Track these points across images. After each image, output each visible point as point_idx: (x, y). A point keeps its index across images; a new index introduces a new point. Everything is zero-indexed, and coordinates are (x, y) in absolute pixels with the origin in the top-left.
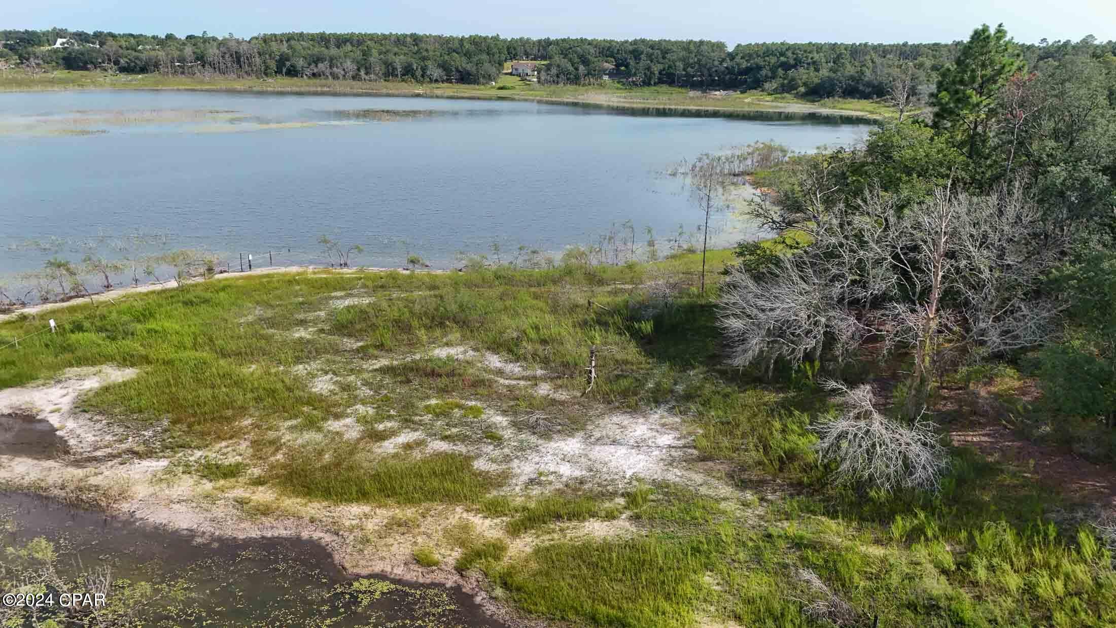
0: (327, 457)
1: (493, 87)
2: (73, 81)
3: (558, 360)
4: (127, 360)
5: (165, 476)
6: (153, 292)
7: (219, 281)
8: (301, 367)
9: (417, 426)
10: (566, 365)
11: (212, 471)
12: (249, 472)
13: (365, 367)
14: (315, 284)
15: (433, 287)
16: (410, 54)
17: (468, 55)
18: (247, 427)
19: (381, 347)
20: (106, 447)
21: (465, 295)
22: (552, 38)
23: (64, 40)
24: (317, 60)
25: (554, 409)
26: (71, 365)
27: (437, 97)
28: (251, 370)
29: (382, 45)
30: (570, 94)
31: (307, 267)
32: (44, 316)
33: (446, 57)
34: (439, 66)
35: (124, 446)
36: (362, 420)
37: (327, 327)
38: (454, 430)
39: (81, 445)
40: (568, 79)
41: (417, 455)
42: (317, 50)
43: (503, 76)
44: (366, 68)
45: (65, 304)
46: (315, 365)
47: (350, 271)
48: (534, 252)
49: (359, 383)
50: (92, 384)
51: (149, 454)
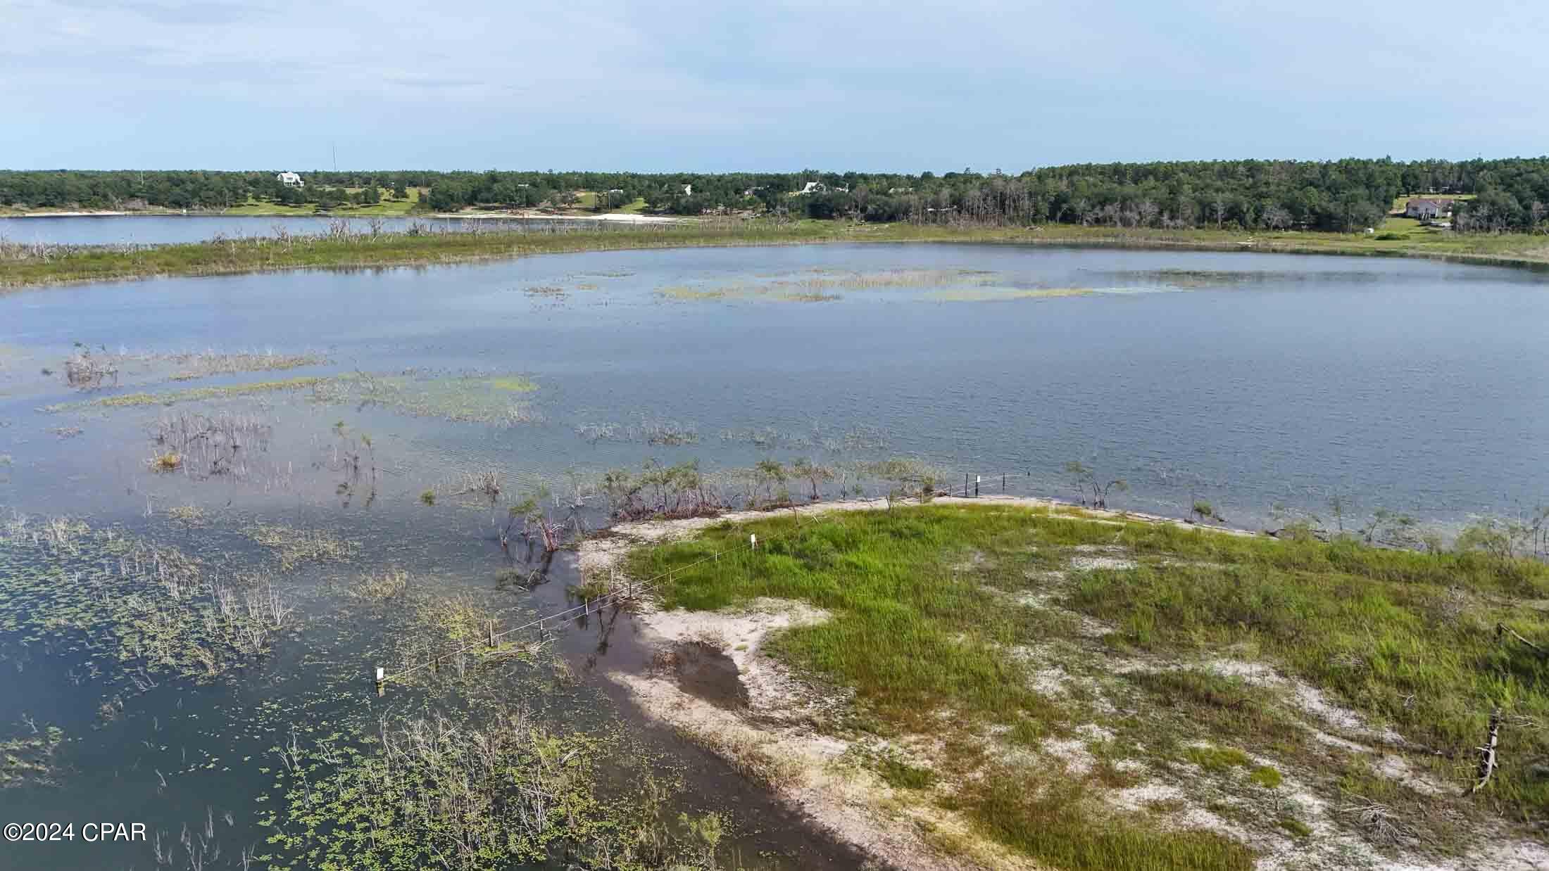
0: (1041, 792)
1: (1371, 237)
2: (815, 233)
3: (1429, 722)
4: (821, 599)
5: (841, 765)
6: (860, 512)
7: (937, 507)
8: (1022, 649)
9: (1174, 779)
10: (1440, 733)
11: (896, 773)
12: (939, 786)
13: (1108, 666)
14: (1057, 529)
15: (1227, 558)
16: (1242, 189)
17: (1334, 189)
18: (944, 721)
19: (1134, 640)
20: (785, 708)
21: (1276, 581)
22: (1487, 158)
23: (814, 184)
24: (1104, 201)
25: (1409, 807)
26: (765, 595)
27: (1275, 251)
28: (959, 640)
29: (1199, 178)
30: (1508, 246)
31: (1050, 501)
32: (747, 527)
33: (1297, 193)
34: (1283, 206)
35: (804, 712)
36: (1095, 748)
37: (1063, 597)
38: (1232, 800)
39: (760, 699)
40: (1509, 224)
41: (1167, 823)
42: (1105, 187)
43: (1389, 220)
44: (1172, 211)
45: (770, 514)
46: (1041, 651)
47: (1107, 515)
48: (1404, 522)
49: (1097, 690)
50: (782, 622)
51: (826, 729)
